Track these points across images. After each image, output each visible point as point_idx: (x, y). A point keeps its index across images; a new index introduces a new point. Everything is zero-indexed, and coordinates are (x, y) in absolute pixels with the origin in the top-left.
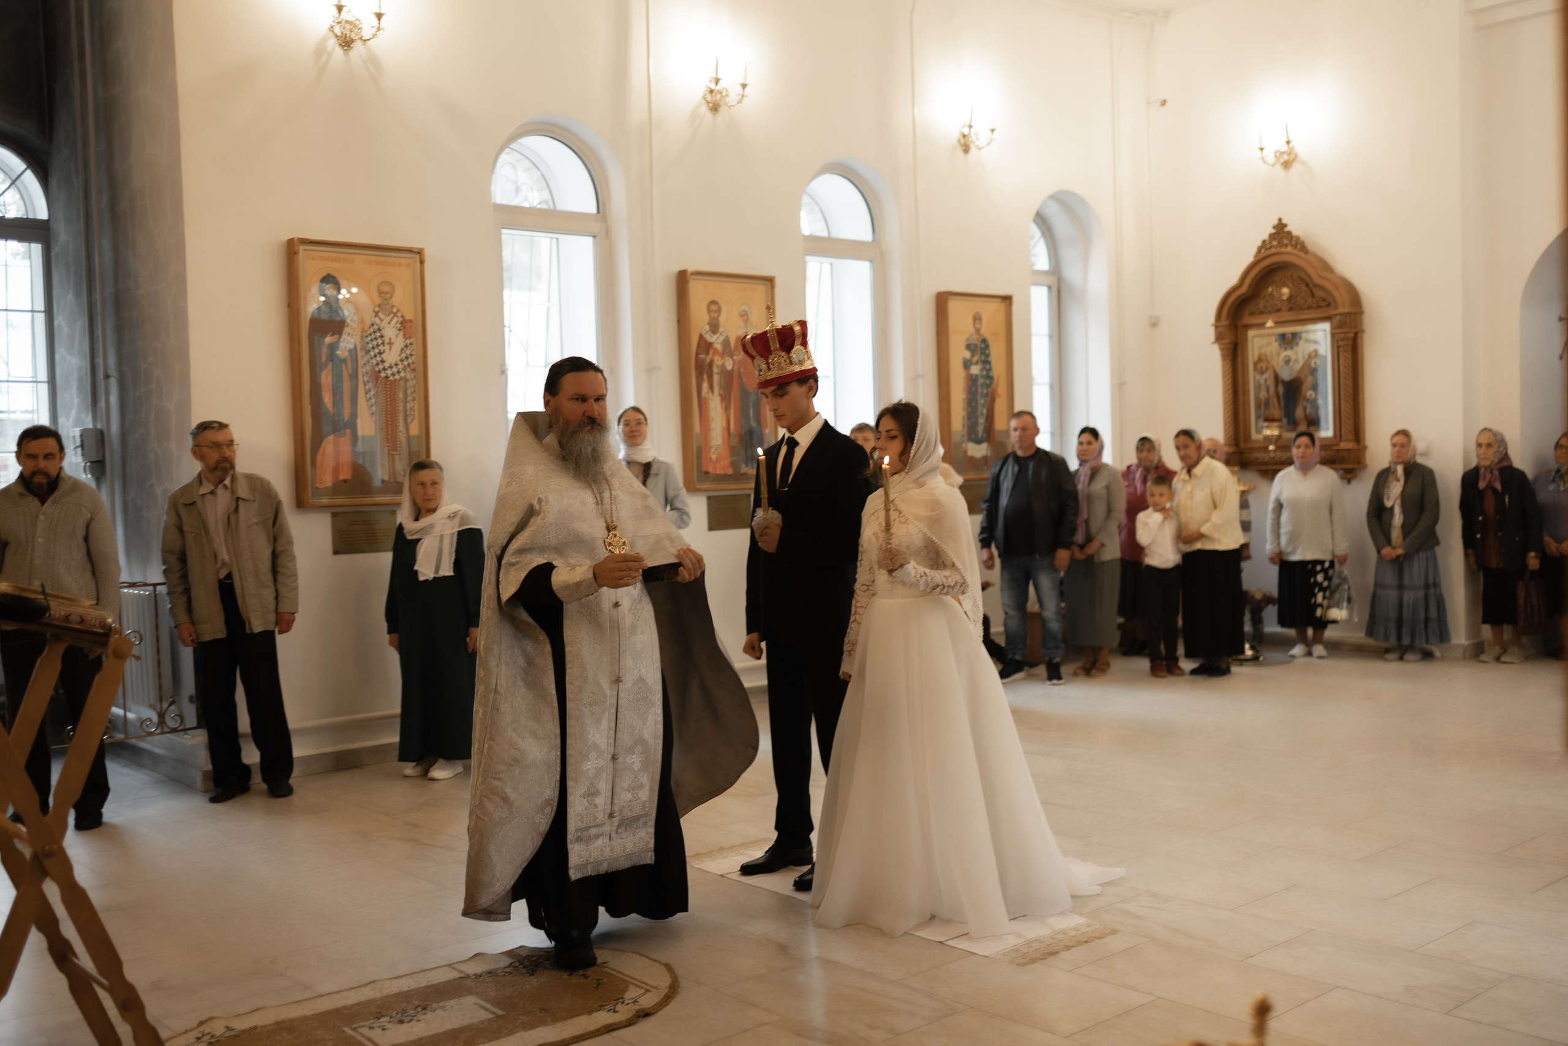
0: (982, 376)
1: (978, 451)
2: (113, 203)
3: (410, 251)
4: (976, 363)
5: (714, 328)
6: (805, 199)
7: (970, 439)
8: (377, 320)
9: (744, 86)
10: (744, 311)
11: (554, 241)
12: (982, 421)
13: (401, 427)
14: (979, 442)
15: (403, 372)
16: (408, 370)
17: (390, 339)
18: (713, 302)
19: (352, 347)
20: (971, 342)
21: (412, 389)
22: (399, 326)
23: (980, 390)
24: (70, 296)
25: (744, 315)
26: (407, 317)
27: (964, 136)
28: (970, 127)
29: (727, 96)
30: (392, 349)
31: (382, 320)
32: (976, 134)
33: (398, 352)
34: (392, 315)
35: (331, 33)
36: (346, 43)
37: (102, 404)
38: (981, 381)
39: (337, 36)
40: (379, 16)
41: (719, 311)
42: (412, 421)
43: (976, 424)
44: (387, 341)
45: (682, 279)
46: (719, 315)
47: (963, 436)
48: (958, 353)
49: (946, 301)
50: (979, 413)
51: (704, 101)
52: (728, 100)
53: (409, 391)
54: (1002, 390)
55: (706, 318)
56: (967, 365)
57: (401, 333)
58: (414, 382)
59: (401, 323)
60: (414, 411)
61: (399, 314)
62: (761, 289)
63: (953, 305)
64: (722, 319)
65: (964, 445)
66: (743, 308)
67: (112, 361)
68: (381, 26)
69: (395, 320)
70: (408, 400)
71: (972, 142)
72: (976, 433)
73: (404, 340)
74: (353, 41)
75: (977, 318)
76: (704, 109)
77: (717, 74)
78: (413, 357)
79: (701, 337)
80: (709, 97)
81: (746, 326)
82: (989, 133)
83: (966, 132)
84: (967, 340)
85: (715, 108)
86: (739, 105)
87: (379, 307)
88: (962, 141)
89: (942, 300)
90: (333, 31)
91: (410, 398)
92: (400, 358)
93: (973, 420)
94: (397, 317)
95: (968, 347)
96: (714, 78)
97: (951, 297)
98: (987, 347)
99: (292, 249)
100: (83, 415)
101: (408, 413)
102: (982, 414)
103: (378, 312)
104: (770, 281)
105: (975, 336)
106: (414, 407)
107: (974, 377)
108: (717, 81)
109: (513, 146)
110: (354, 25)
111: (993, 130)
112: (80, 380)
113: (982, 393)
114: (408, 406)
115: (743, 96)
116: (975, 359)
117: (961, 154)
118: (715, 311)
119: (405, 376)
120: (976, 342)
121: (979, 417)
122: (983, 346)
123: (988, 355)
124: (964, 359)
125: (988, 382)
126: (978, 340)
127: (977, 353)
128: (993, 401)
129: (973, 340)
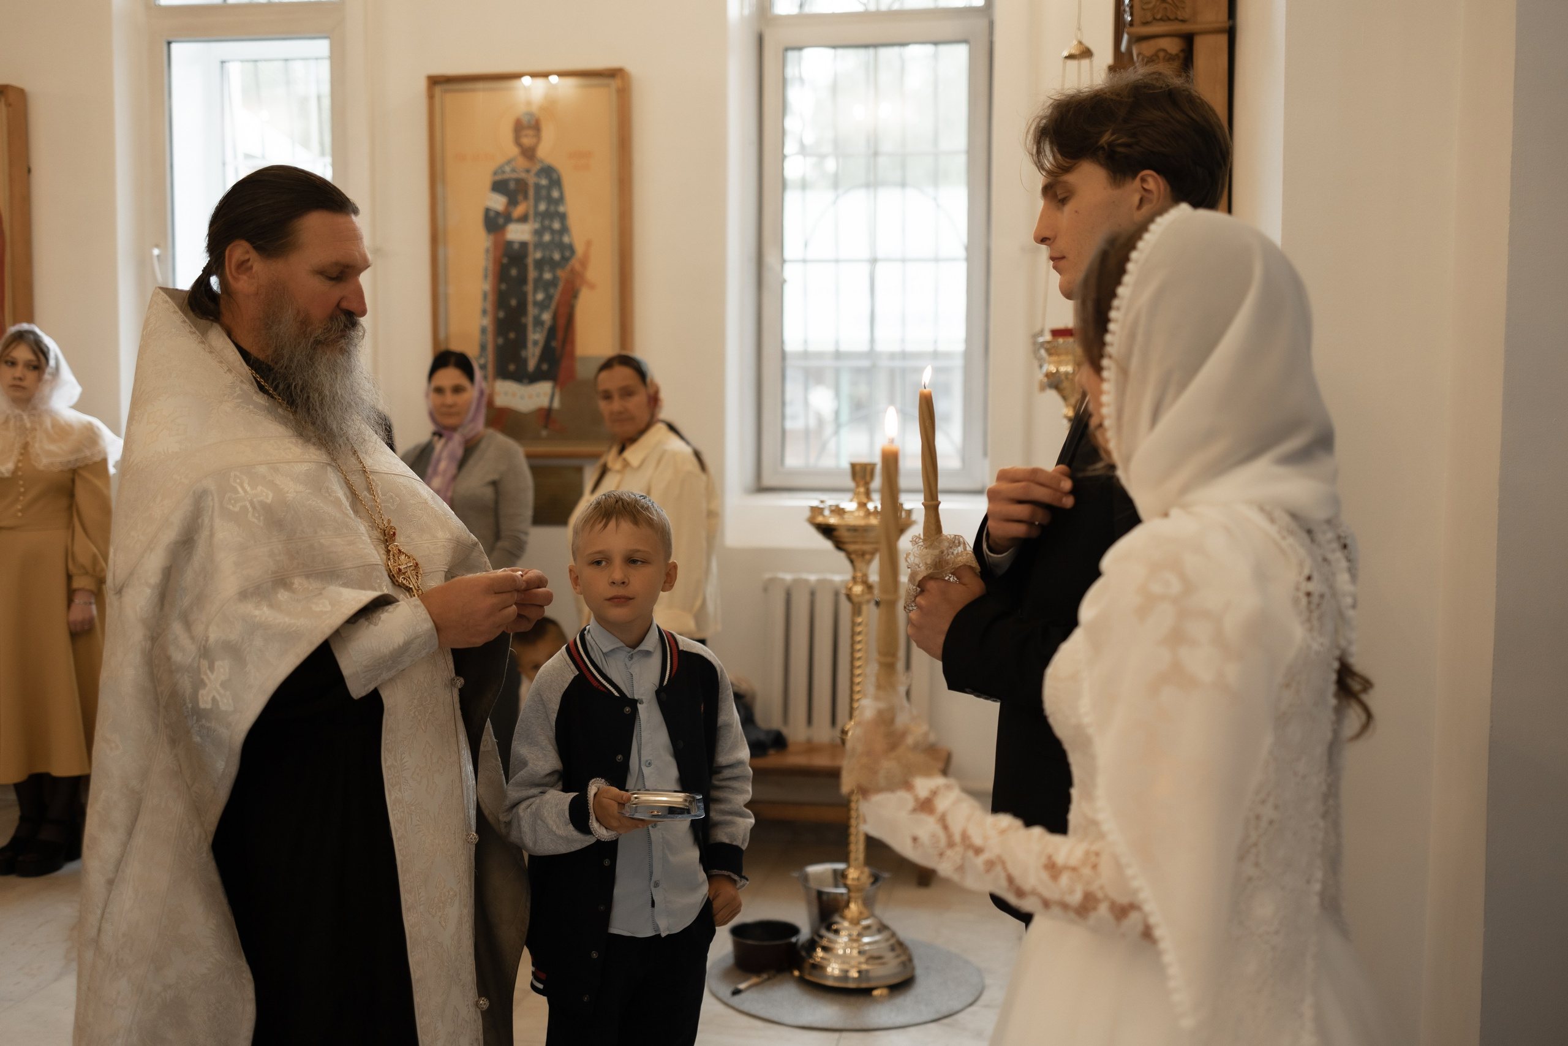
0: (540, 245)
1: (524, 397)
4: (524, 219)
7: (503, 373)
12: (536, 337)
14: (525, 378)
20: (508, 174)
23: (532, 274)
38: (535, 255)
43: (521, 342)
49: (457, 92)
50: (529, 320)
54: (599, 274)
56: (494, 223)
72: (521, 361)
75: (525, 126)
84: (499, 171)
93: (512, 335)
95: (499, 186)
98: (557, 183)
102: (538, 322)
105: (522, 163)
107: (516, 246)
113: (537, 281)
116: (519, 210)
120: (523, 175)
121: (530, 328)
122: (544, 182)
123: (561, 200)
124: (487, 211)
125: (557, 256)
126: (528, 171)
127: (526, 197)
128: (571, 294)
129: (513, 170)
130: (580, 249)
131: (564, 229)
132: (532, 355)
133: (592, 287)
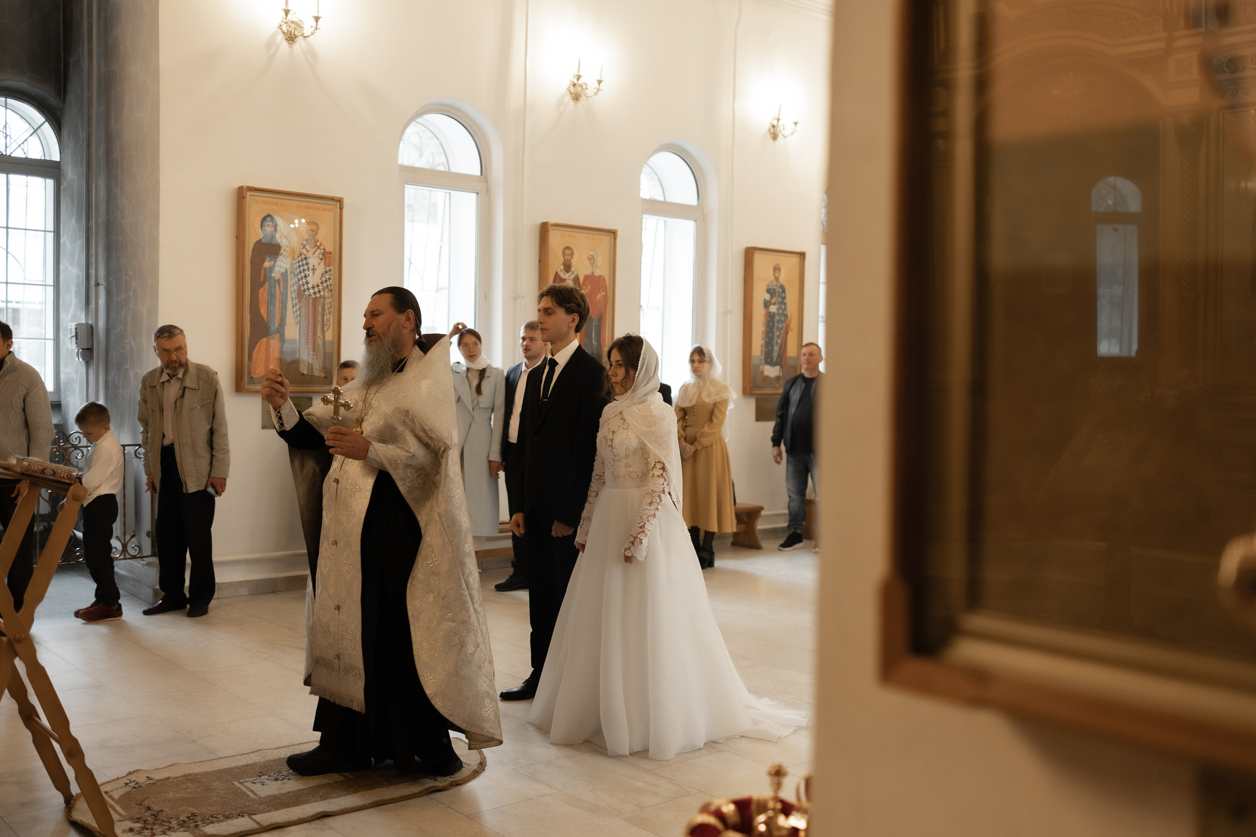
0: (778, 314)
1: (772, 371)
2: (108, 152)
3: (332, 199)
4: (774, 304)
5: (568, 267)
6: (646, 170)
7: (766, 363)
8: (304, 251)
9: (600, 82)
10: (592, 255)
11: (448, 194)
12: (776, 348)
13: (319, 334)
14: (772, 364)
15: (322, 292)
16: (327, 290)
17: (314, 266)
18: (568, 248)
19: (284, 271)
20: (771, 287)
21: (329, 305)
22: (321, 256)
23: (776, 325)
24: (73, 221)
25: (592, 259)
26: (327, 250)
27: (774, 126)
28: (778, 120)
29: (586, 89)
30: (315, 275)
31: (308, 251)
32: (783, 125)
33: (320, 276)
34: (316, 248)
35: (280, 30)
36: (291, 38)
37: (93, 305)
38: (777, 318)
39: (284, 33)
40: (317, 19)
41: (572, 255)
42: (328, 329)
43: (772, 351)
44: (311, 267)
45: (544, 229)
46: (572, 258)
47: (761, 360)
48: (760, 295)
49: (753, 255)
50: (774, 342)
51: (568, 92)
52: (587, 92)
53: (326, 307)
54: (794, 325)
55: (562, 260)
56: (767, 304)
57: (323, 261)
58: (331, 299)
59: (323, 254)
60: (329, 322)
61: (322, 247)
62: (606, 239)
63: (758, 258)
64: (574, 262)
65: (761, 367)
66: (591, 253)
67: (102, 273)
68: (318, 28)
69: (319, 251)
70: (325, 313)
71: (780, 131)
72: (772, 358)
73: (324, 267)
74: (296, 37)
75: (777, 269)
76: (568, 99)
77: (579, 72)
78: (331, 281)
79: (557, 274)
80: (572, 89)
81: (593, 268)
82: (794, 125)
83: (775, 124)
84: (768, 286)
85: (576, 98)
86: (596, 96)
87: (306, 241)
88: (772, 130)
89: (750, 254)
90: (281, 29)
91: (327, 312)
92: (321, 281)
93: (770, 348)
94: (320, 249)
95: (768, 291)
96: (577, 75)
97: (756, 251)
98: (784, 291)
99: (241, 194)
100: (78, 313)
101: (325, 323)
102: (777, 343)
103: (306, 245)
104: (613, 233)
105: (775, 282)
106: (329, 318)
107: (772, 314)
108: (579, 77)
109: (418, 120)
110: (298, 25)
111: (796, 123)
112: (78, 285)
113: (778, 327)
114: (325, 318)
115: (598, 90)
116: (773, 300)
117: (771, 141)
118: (569, 255)
119: (324, 295)
120: (775, 287)
121: (775, 345)
122: (781, 290)
123: (784, 298)
124: (765, 300)
125: (783, 319)
126: (776, 286)
127: (775, 296)
128: (787, 333)
129: (773, 285)
130: (789, 316)
131: (785, 309)
132: (775, 355)
133: (792, 331)
